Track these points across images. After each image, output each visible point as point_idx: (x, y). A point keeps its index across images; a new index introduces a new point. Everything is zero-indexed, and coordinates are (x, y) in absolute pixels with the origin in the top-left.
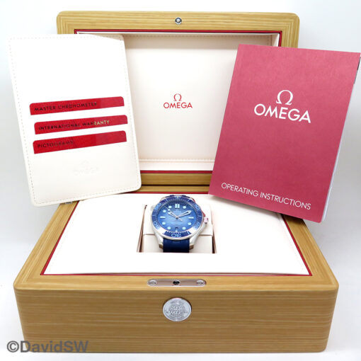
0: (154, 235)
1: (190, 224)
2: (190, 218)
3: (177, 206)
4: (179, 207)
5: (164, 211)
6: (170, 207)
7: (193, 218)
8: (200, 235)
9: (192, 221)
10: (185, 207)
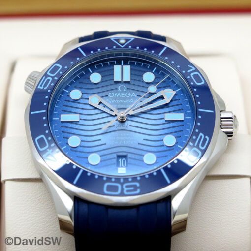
0: (39, 180)
1: (170, 140)
2: (170, 116)
3: (122, 72)
4: (127, 77)
5: (75, 94)
6: (95, 77)
7: (180, 116)
8: (209, 177)
9: (177, 128)
10: (149, 77)
